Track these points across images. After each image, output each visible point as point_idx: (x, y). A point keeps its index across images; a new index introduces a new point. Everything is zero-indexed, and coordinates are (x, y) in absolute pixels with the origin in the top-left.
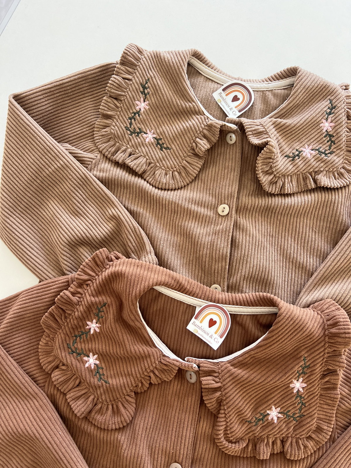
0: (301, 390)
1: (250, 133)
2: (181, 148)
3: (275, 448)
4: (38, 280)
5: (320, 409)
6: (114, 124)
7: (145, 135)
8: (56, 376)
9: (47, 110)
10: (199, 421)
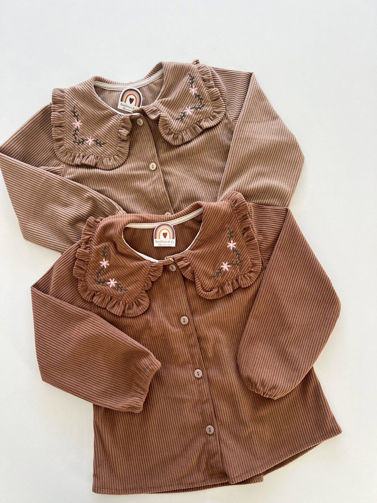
0: (234, 247)
1: (149, 113)
2: (112, 140)
3: (234, 285)
4: (61, 254)
5: (250, 253)
6: (65, 142)
7: (87, 142)
8: (96, 300)
10: (186, 289)
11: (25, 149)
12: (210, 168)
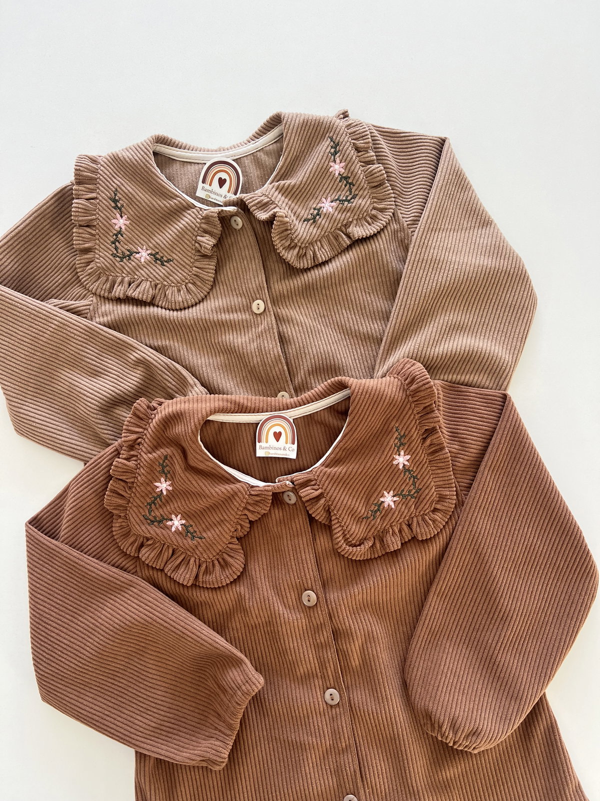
0: (406, 463)
1: (254, 208)
2: (184, 255)
3: (404, 535)
4: (82, 463)
5: (434, 476)
6: (97, 256)
7: (137, 256)
8: (145, 554)
9: (13, 269)
10: (314, 539)
11: (22, 265)
12: (364, 311)
